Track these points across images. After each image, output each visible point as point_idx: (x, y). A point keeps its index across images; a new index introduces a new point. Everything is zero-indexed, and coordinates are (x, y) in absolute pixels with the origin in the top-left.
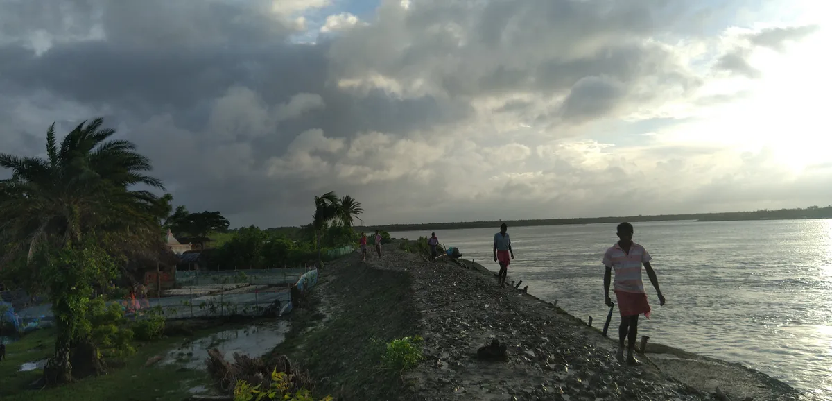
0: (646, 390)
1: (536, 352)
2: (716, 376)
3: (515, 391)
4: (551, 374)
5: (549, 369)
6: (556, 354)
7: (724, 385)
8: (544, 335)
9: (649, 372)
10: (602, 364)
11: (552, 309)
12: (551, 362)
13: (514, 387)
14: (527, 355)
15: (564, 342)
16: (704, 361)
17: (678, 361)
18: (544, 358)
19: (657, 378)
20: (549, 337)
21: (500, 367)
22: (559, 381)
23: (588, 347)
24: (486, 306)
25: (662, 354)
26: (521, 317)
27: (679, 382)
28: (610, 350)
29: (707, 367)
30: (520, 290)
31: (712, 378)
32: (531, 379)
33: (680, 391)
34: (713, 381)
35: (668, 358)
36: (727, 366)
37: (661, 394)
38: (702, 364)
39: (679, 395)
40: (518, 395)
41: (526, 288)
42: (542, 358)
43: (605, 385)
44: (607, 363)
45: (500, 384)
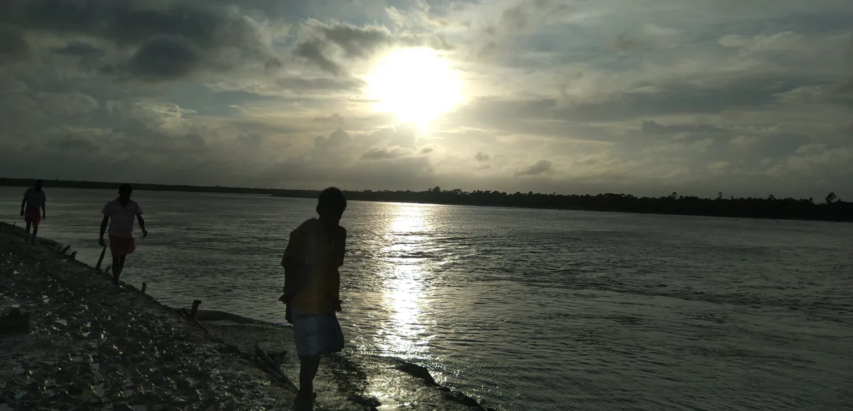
0: (187, 352)
1: (69, 320)
2: (269, 338)
3: (32, 364)
4: (83, 343)
5: (81, 338)
6: (93, 323)
7: (275, 346)
8: (84, 303)
9: (193, 334)
10: (145, 329)
11: (101, 276)
12: (86, 330)
13: (31, 360)
14: (58, 325)
15: (105, 309)
16: (260, 325)
17: (236, 327)
18: (78, 327)
19: (201, 340)
20: (89, 305)
21: (17, 339)
22: (91, 350)
23: (133, 313)
24: (15, 272)
25: (222, 321)
26: (59, 285)
27: (221, 342)
28: (157, 315)
29: (262, 330)
30: (66, 257)
31: (265, 340)
32: (57, 349)
33: (220, 350)
34: (266, 342)
35: (226, 324)
36: (280, 329)
37: (201, 355)
38: (258, 328)
39: (219, 354)
40: (34, 368)
41: (74, 254)
42: (74, 327)
43: (143, 350)
44: (151, 329)
45: (13, 358)
